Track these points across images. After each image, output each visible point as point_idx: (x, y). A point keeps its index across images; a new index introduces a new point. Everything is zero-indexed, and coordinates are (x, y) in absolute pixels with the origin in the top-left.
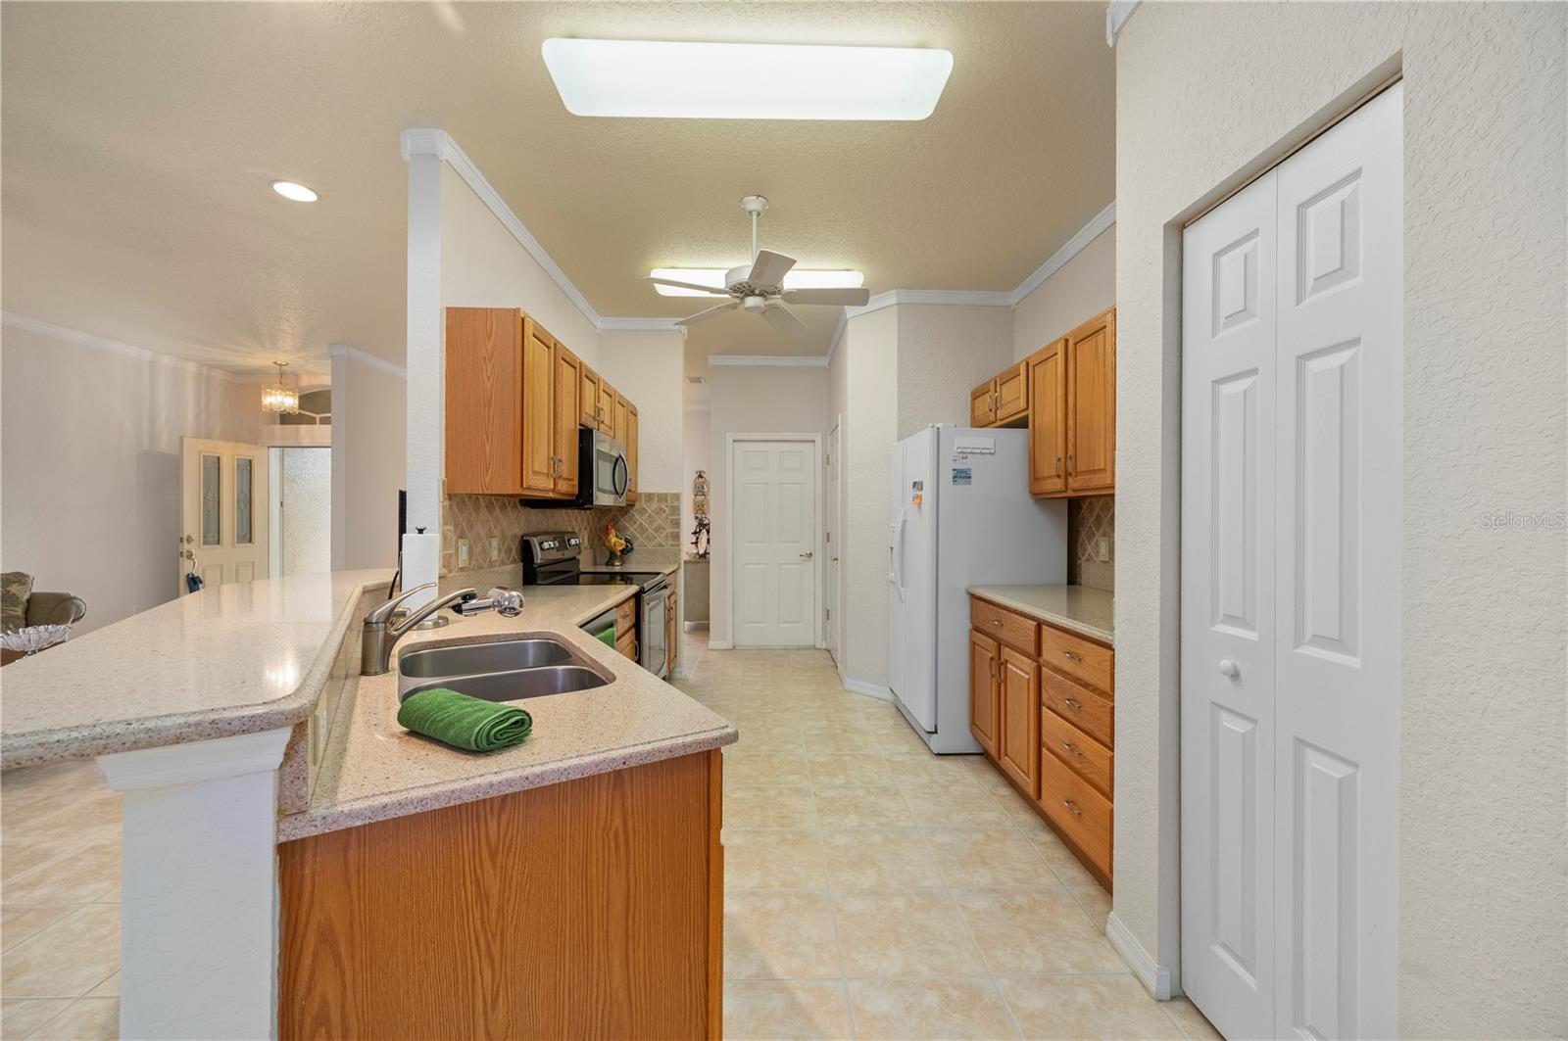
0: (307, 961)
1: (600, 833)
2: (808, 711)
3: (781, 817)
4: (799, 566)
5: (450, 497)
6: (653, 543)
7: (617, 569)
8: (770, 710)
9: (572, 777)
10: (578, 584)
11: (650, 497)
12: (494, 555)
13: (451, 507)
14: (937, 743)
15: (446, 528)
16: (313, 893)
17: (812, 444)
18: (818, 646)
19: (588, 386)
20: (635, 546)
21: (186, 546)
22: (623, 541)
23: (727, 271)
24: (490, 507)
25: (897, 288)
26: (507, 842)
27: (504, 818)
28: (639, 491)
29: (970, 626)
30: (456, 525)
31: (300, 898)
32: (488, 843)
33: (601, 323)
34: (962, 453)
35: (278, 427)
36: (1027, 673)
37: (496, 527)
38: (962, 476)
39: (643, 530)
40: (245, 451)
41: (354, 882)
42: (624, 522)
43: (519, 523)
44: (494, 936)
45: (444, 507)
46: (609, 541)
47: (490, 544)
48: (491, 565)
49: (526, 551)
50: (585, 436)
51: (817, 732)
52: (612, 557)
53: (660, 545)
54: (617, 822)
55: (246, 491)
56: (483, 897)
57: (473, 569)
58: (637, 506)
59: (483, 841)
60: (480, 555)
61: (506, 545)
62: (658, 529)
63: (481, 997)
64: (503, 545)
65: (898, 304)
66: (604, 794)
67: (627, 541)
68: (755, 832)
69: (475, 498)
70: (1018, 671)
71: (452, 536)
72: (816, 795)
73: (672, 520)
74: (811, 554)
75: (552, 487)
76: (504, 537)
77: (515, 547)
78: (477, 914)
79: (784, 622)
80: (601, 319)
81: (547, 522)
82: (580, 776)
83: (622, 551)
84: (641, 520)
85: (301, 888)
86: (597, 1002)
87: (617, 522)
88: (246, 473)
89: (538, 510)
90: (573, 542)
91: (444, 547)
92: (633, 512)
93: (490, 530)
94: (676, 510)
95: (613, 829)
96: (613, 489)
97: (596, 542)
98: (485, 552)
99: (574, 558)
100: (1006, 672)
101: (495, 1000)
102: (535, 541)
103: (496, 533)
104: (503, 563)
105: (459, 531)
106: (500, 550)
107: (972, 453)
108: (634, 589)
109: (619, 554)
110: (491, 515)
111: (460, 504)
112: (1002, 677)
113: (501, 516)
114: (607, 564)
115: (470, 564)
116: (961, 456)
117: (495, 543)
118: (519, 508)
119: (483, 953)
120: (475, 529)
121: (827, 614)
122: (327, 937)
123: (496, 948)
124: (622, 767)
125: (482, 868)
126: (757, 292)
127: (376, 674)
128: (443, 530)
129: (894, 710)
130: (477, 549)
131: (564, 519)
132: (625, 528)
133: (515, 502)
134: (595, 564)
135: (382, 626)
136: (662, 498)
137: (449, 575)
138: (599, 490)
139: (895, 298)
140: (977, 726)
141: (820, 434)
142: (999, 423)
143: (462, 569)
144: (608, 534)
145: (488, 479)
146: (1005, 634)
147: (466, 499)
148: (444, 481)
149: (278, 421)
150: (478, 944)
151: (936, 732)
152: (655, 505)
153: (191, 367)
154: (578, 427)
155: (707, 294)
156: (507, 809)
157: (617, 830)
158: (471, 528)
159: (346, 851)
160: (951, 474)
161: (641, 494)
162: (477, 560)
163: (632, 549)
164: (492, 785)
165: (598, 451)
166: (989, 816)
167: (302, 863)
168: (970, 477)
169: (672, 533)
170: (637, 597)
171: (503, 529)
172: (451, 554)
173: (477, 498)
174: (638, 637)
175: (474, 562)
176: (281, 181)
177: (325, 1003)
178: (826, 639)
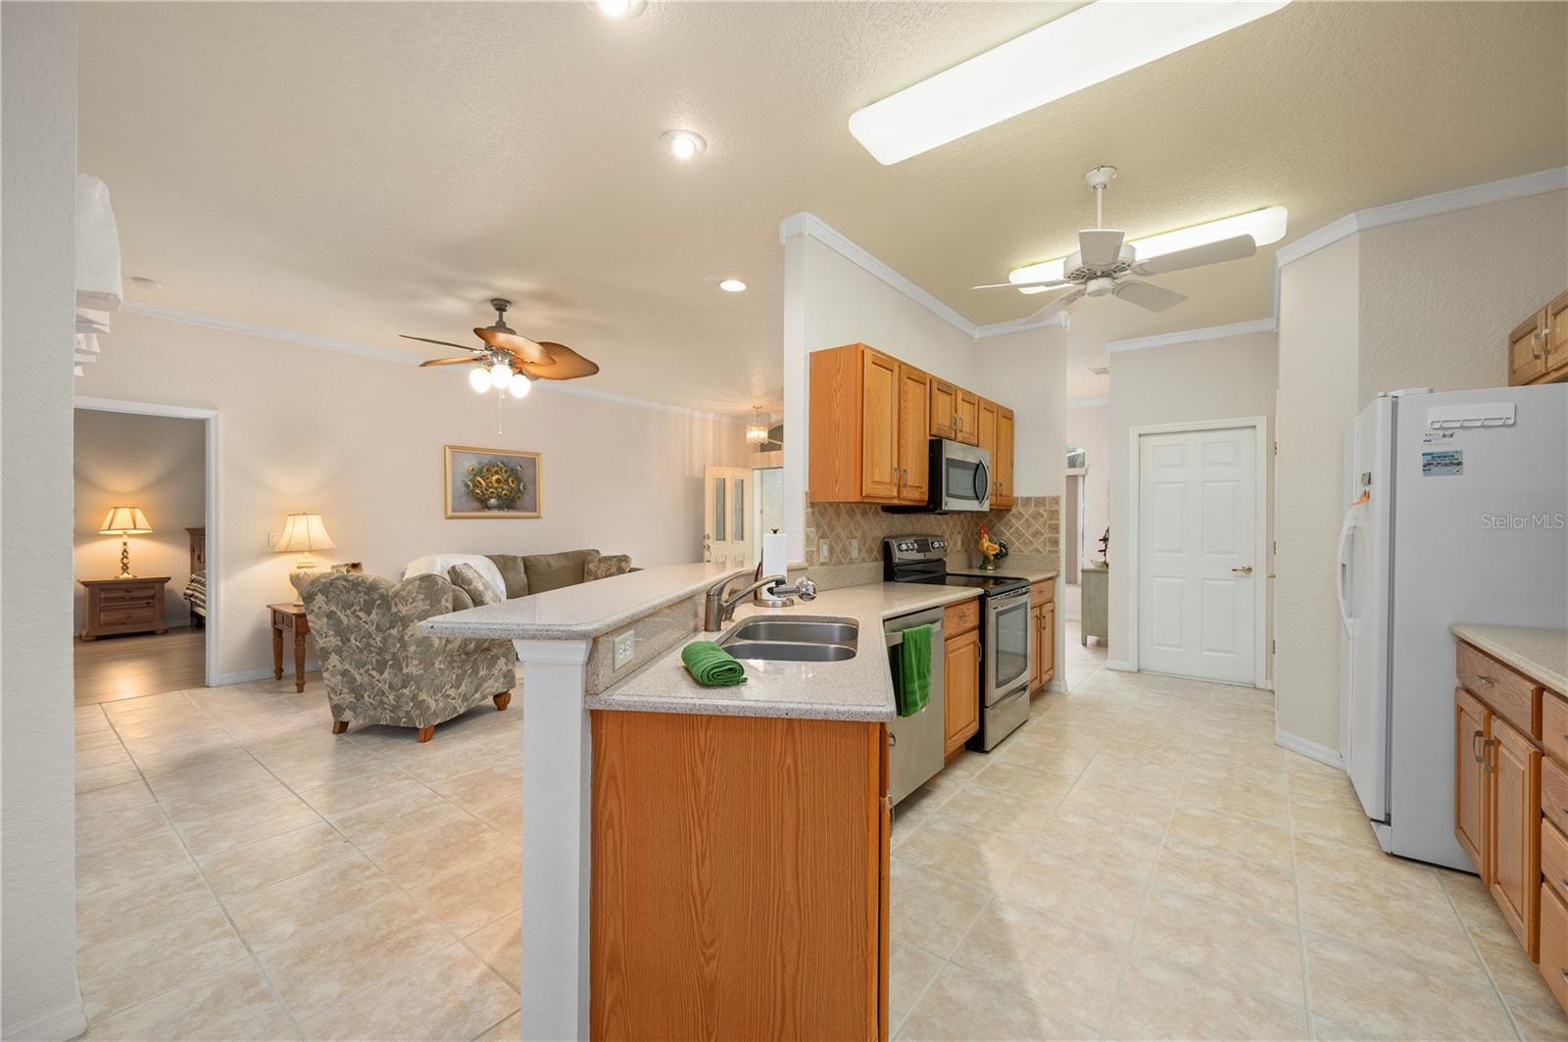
0: (603, 785)
1: (776, 765)
2: (1204, 756)
3: (1109, 855)
4: (1232, 583)
5: (812, 505)
6: (1030, 549)
7: (990, 573)
8: (1152, 746)
9: (748, 714)
10: (944, 584)
11: (1027, 501)
12: (855, 553)
13: (813, 513)
14: (1392, 838)
15: (809, 529)
16: (606, 746)
17: (1252, 431)
18: (1258, 686)
19: (940, 397)
20: (1010, 551)
21: (707, 542)
22: (997, 546)
23: (1063, 260)
24: (851, 513)
25: (1355, 211)
26: (712, 749)
27: (709, 732)
28: (1015, 495)
29: (1455, 682)
30: (818, 528)
31: (600, 746)
32: (699, 748)
33: (978, 333)
34: (1442, 428)
35: (759, 454)
36: (1522, 763)
37: (856, 530)
38: (1441, 462)
39: (1019, 535)
40: (740, 474)
41: (625, 747)
42: (1000, 527)
43: (883, 526)
44: (703, 813)
45: (807, 513)
46: (982, 546)
47: (850, 544)
48: (852, 561)
49: (886, 551)
50: (935, 447)
51: (1204, 782)
52: (986, 560)
53: (1038, 551)
54: (789, 761)
55: (740, 502)
56: (696, 784)
57: (834, 565)
58: (1014, 511)
59: (696, 744)
60: (841, 552)
61: (867, 545)
62: (1036, 534)
63: (694, 852)
64: (864, 544)
65: (1359, 230)
66: (779, 735)
67: (1001, 545)
68: (1070, 859)
69: (836, 506)
70: (1512, 758)
71: (814, 536)
72: (1166, 847)
73: (1050, 525)
74: (1250, 569)
75: (896, 494)
76: (865, 538)
77: (877, 548)
78: (693, 794)
79: (1208, 650)
80: (978, 328)
81: (912, 525)
82: (753, 715)
83: (996, 556)
84: (1018, 524)
85: (601, 741)
86: (773, 896)
87: (993, 527)
88: (740, 489)
89: (901, 516)
90: (936, 545)
91: (807, 546)
92: (1009, 516)
93: (851, 531)
94: (1054, 514)
95: (786, 765)
96: (973, 495)
97: (972, 546)
98: (845, 551)
99: (941, 560)
100: (1496, 757)
101: (703, 859)
102: (894, 544)
103: (856, 535)
104: (864, 560)
105: (820, 533)
106: (860, 550)
107: (1462, 427)
108: (979, 591)
109: (992, 558)
110: (852, 519)
111: (822, 510)
112: (1492, 764)
113: (862, 521)
114: (981, 568)
115: (830, 560)
116: (1442, 433)
117: (855, 543)
118: (881, 513)
119: (696, 823)
120: (836, 531)
121: (1273, 647)
122: (612, 777)
123: (704, 822)
124: (784, 716)
125: (696, 763)
126: (1099, 274)
127: (713, 631)
128: (806, 532)
129: (1345, 783)
130: (838, 549)
131: (927, 523)
132: (1002, 533)
133: (876, 508)
134: (970, 567)
135: (716, 597)
136: (1040, 501)
137: (810, 568)
138: (948, 495)
139: (1356, 223)
140: (1461, 828)
141: (1265, 418)
142: (1554, 375)
143: (823, 564)
144: (981, 538)
145: (837, 490)
146: (1494, 697)
147: (828, 506)
148: (807, 494)
149: (759, 449)
150: (693, 815)
151: (1388, 822)
152: (1032, 509)
153: (710, 417)
154: (929, 438)
155: (1043, 289)
156: (711, 726)
157: (789, 767)
158: (832, 529)
159: (622, 725)
160: (1420, 461)
161: (1017, 498)
162: (838, 557)
163: (1006, 554)
164: (695, 705)
165: (947, 459)
166: (1443, 957)
167: (602, 725)
168: (1460, 464)
169: (1050, 538)
170: (982, 600)
171: (864, 532)
172: (813, 551)
173: (838, 506)
174: (983, 638)
175: (834, 558)
176: (724, 280)
177: (611, 815)
178: (1272, 678)
